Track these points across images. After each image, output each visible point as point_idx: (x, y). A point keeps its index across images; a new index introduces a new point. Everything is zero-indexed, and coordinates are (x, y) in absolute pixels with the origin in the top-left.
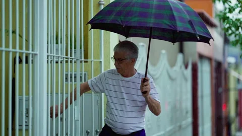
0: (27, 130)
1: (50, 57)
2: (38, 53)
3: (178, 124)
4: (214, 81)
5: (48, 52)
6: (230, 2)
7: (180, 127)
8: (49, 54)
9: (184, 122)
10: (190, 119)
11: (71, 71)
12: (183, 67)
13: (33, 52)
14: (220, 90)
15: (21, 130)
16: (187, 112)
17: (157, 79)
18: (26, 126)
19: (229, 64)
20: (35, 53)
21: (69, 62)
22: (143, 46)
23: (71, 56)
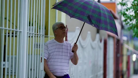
0: (15, 75)
1: (28, 34)
2: (22, 31)
3: (96, 74)
4: (115, 50)
5: (27, 31)
6: (127, 5)
7: (97, 76)
8: (28, 32)
9: (99, 73)
10: (102, 72)
11: (40, 42)
12: (99, 42)
13: (19, 31)
14: (119, 55)
15: (8, 75)
16: (101, 68)
17: (85, 48)
18: (11, 73)
19: (124, 40)
20: (20, 31)
21: (36, 37)
22: (78, 29)
23: (40, 33)
